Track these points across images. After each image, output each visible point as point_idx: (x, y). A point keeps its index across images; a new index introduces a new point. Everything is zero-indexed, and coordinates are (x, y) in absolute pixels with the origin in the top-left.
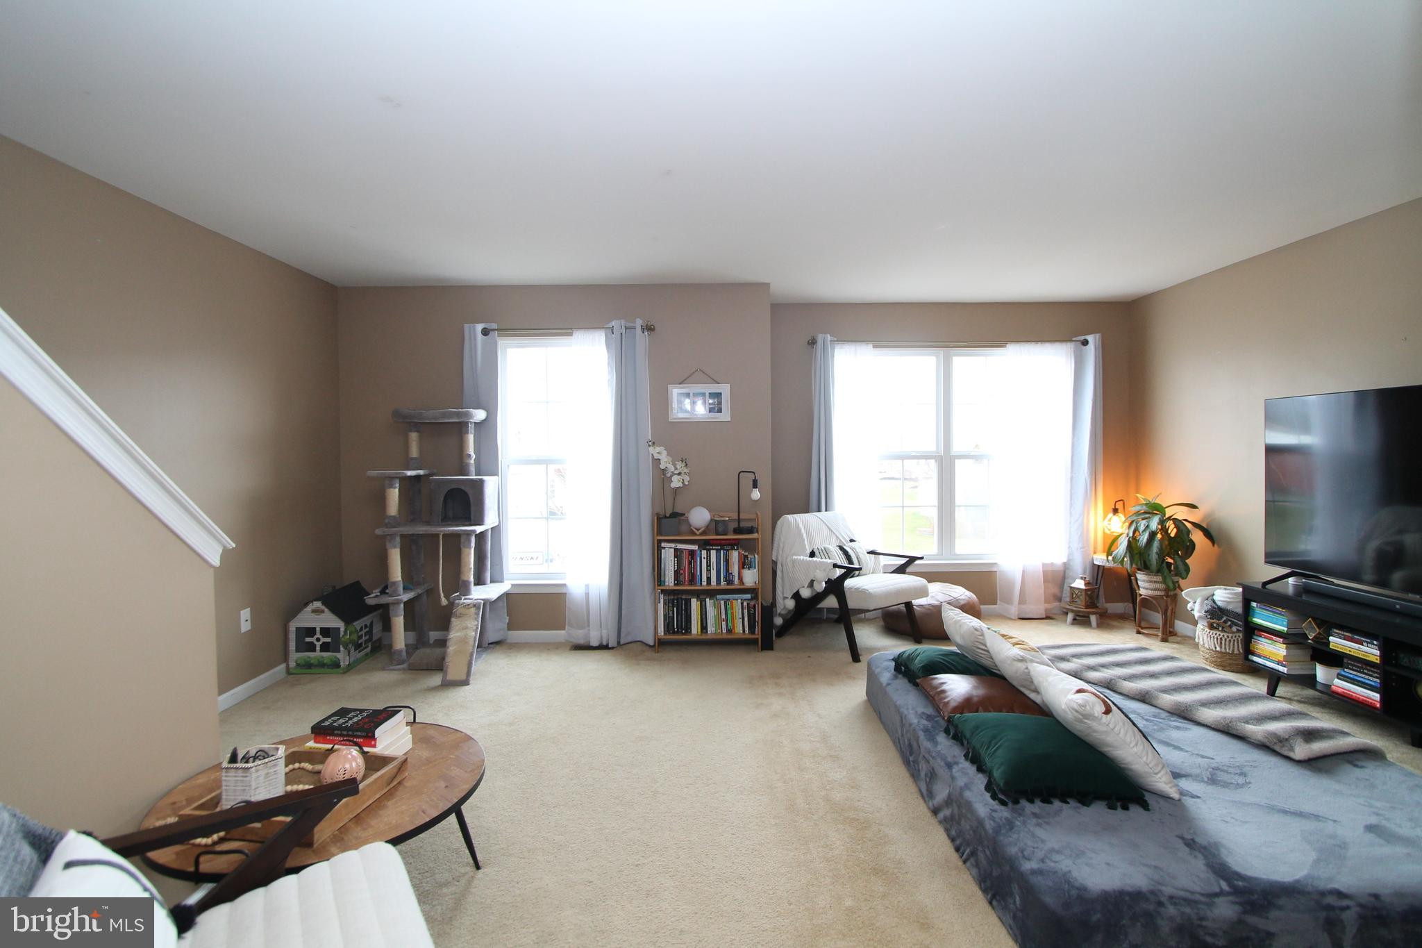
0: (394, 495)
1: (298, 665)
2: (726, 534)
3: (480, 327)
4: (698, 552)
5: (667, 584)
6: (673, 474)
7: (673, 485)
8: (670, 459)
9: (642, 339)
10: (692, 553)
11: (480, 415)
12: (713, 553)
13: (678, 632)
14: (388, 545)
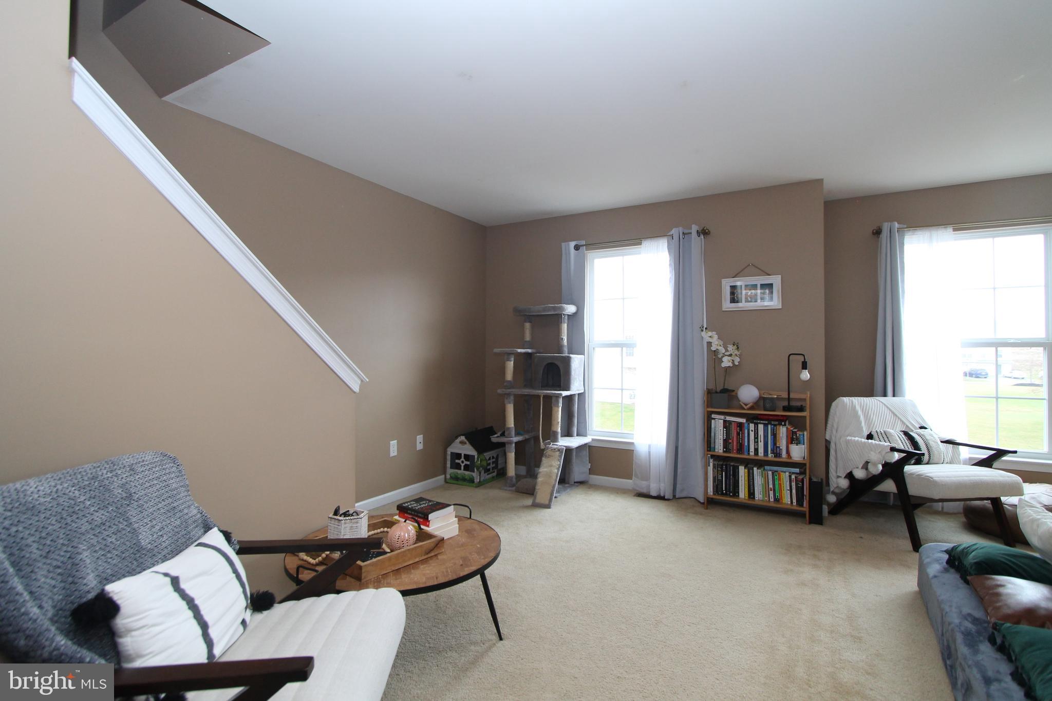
0: (510, 365)
1: (451, 477)
2: (774, 411)
3: (572, 244)
4: (746, 425)
5: (716, 451)
6: (724, 355)
7: (723, 365)
8: (721, 343)
9: (697, 243)
10: (740, 425)
11: (571, 309)
12: (761, 427)
13: (726, 494)
14: (506, 401)
